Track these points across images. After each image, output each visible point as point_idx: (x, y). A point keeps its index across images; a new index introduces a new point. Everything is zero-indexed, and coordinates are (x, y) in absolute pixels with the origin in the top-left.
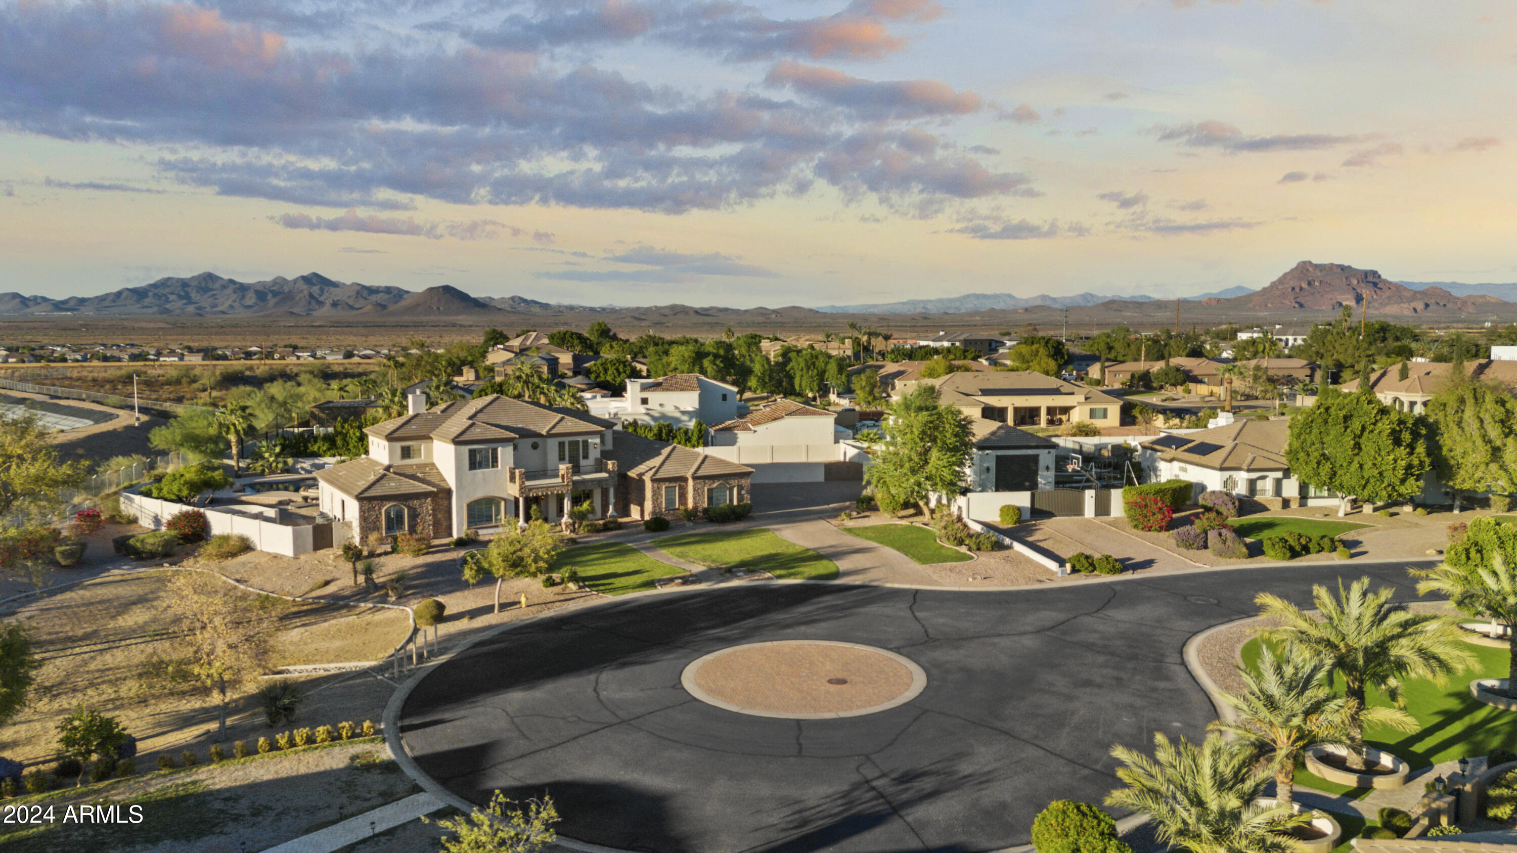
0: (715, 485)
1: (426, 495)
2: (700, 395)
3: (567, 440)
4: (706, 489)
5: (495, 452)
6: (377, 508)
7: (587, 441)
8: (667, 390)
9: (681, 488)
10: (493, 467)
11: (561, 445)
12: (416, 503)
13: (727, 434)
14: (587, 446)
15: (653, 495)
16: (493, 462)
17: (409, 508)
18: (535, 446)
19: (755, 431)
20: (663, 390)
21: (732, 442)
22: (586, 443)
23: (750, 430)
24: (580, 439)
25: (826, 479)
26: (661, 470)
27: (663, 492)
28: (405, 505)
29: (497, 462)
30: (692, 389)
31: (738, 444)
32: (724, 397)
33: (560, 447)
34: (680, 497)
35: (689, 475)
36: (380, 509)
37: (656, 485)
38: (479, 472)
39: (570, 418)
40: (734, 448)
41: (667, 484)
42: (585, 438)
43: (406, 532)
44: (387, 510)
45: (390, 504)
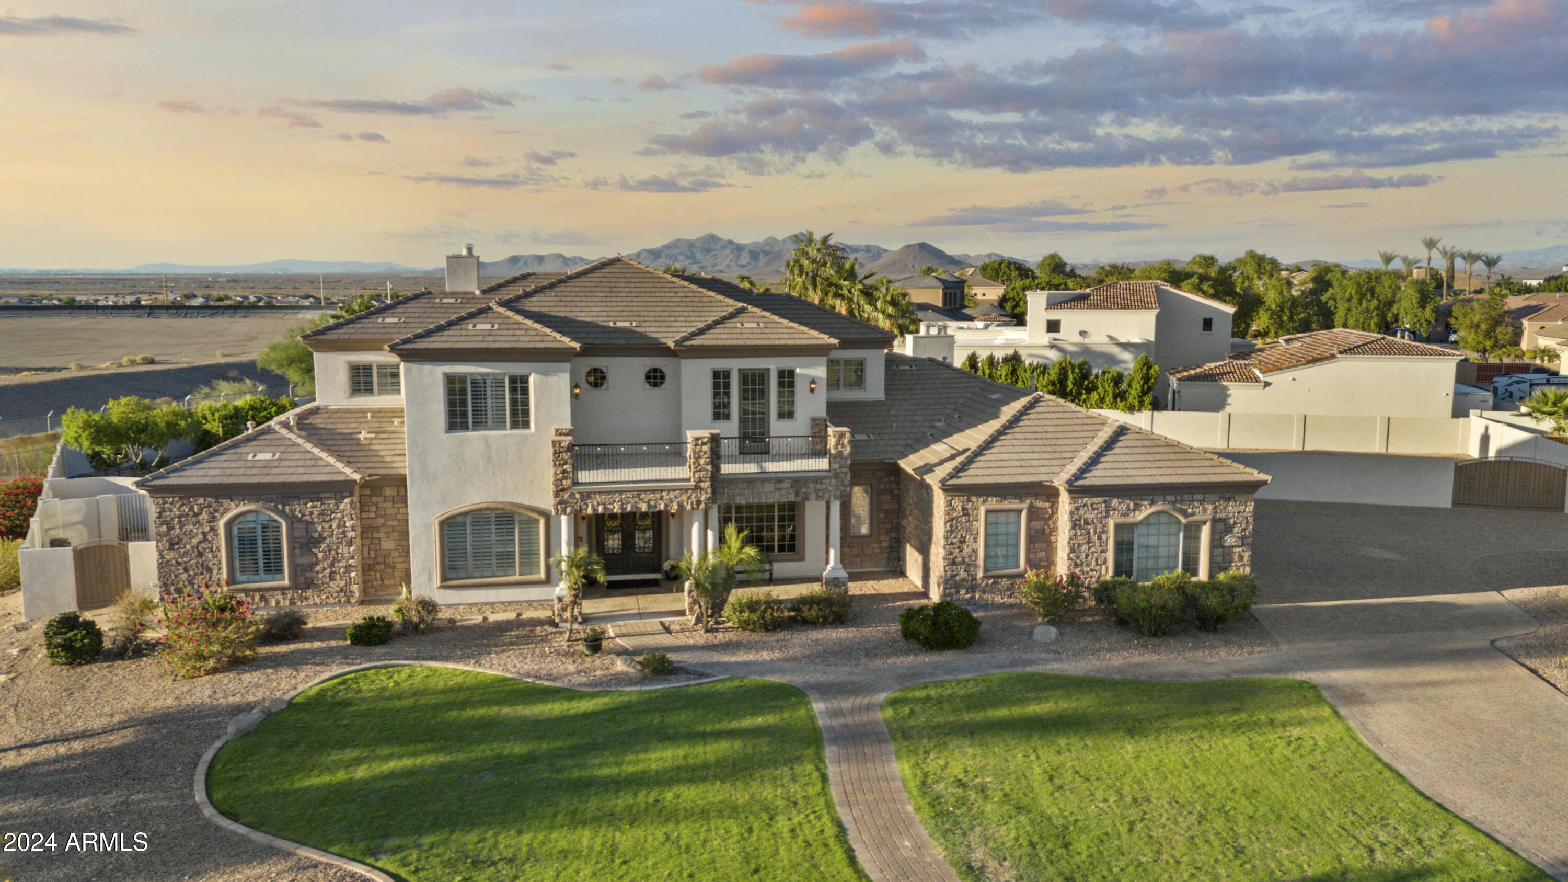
0: (1140, 516)
1: (341, 489)
2: (1159, 318)
3: (735, 365)
4: (1111, 523)
5: (519, 385)
6: (204, 516)
7: (792, 373)
8: (1096, 306)
9: (1033, 514)
10: (515, 425)
11: (720, 380)
12: (311, 509)
13: (1204, 388)
14: (792, 384)
15: (950, 532)
16: (514, 413)
17: (292, 520)
18: (655, 378)
19: (1267, 384)
20: (1090, 307)
21: (1217, 403)
22: (787, 379)
23: (1257, 380)
24: (773, 365)
25: (1456, 503)
26: (981, 462)
27: (981, 525)
28: (282, 513)
29: (526, 413)
30: (1145, 306)
31: (1228, 409)
32: (1208, 324)
33: (716, 386)
34: (1030, 540)
35: (1059, 482)
36: (213, 519)
37: (957, 503)
38: (473, 437)
39: (758, 311)
40: (1220, 416)
41: (993, 503)
42: (785, 363)
43: (286, 582)
44: (229, 525)
45: (236, 509)
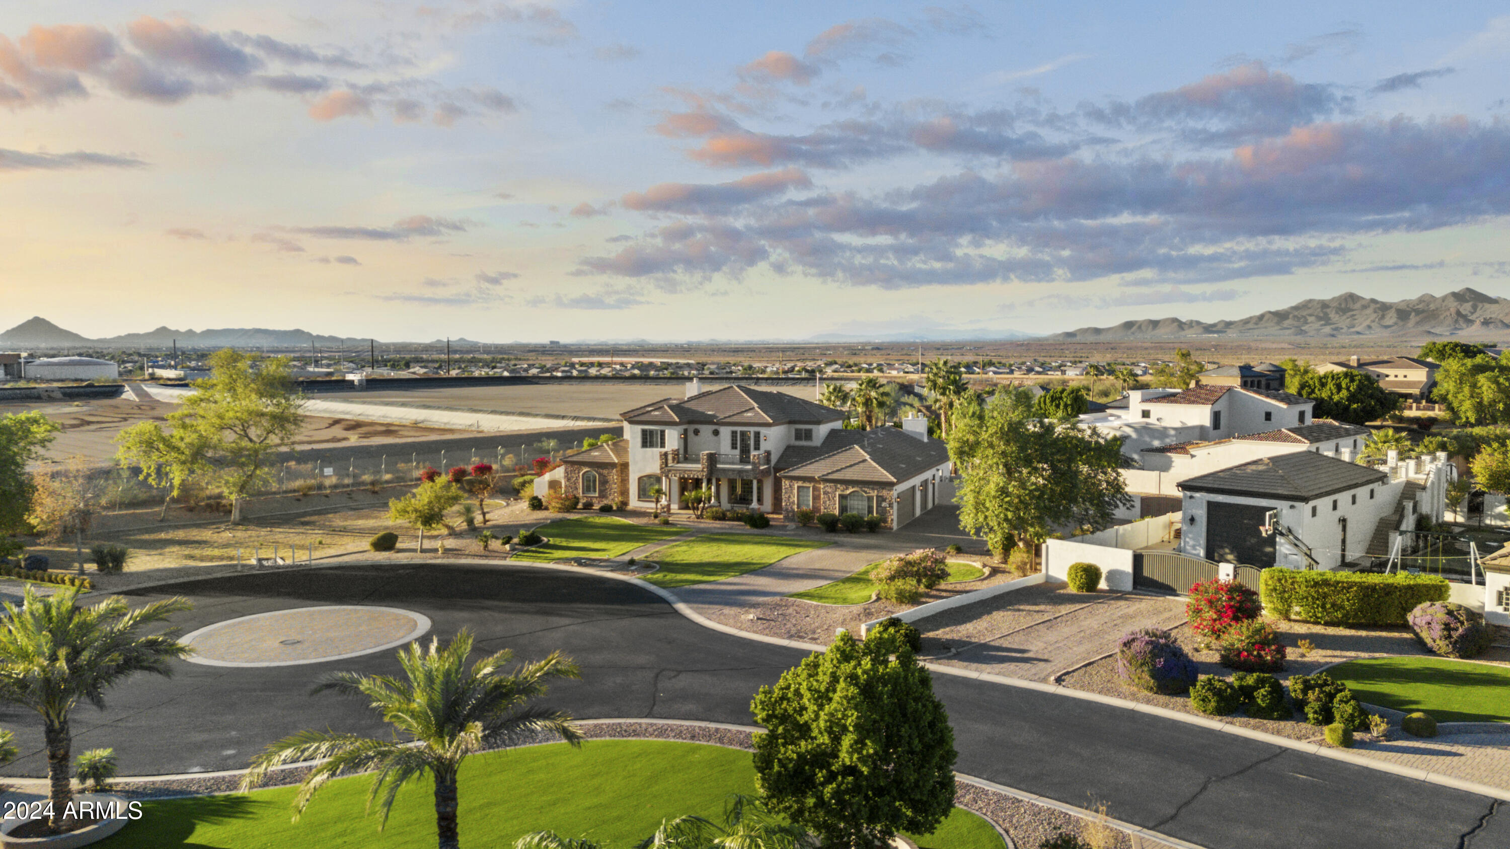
0: (848, 492)
1: (614, 465)
3: (739, 429)
4: (837, 494)
5: (664, 434)
7: (759, 433)
8: (1175, 402)
9: (815, 489)
10: (658, 447)
11: (734, 433)
12: (605, 472)
14: (759, 437)
15: (786, 493)
16: (659, 443)
17: (600, 474)
19: (1193, 456)
20: (1170, 402)
22: (757, 435)
24: (752, 429)
27: (795, 491)
28: (597, 472)
33: (733, 436)
34: (814, 498)
35: (817, 477)
36: (579, 473)
37: (787, 483)
38: (648, 450)
41: (800, 484)
42: (757, 429)
43: (597, 495)
44: (583, 475)
45: (585, 469)
